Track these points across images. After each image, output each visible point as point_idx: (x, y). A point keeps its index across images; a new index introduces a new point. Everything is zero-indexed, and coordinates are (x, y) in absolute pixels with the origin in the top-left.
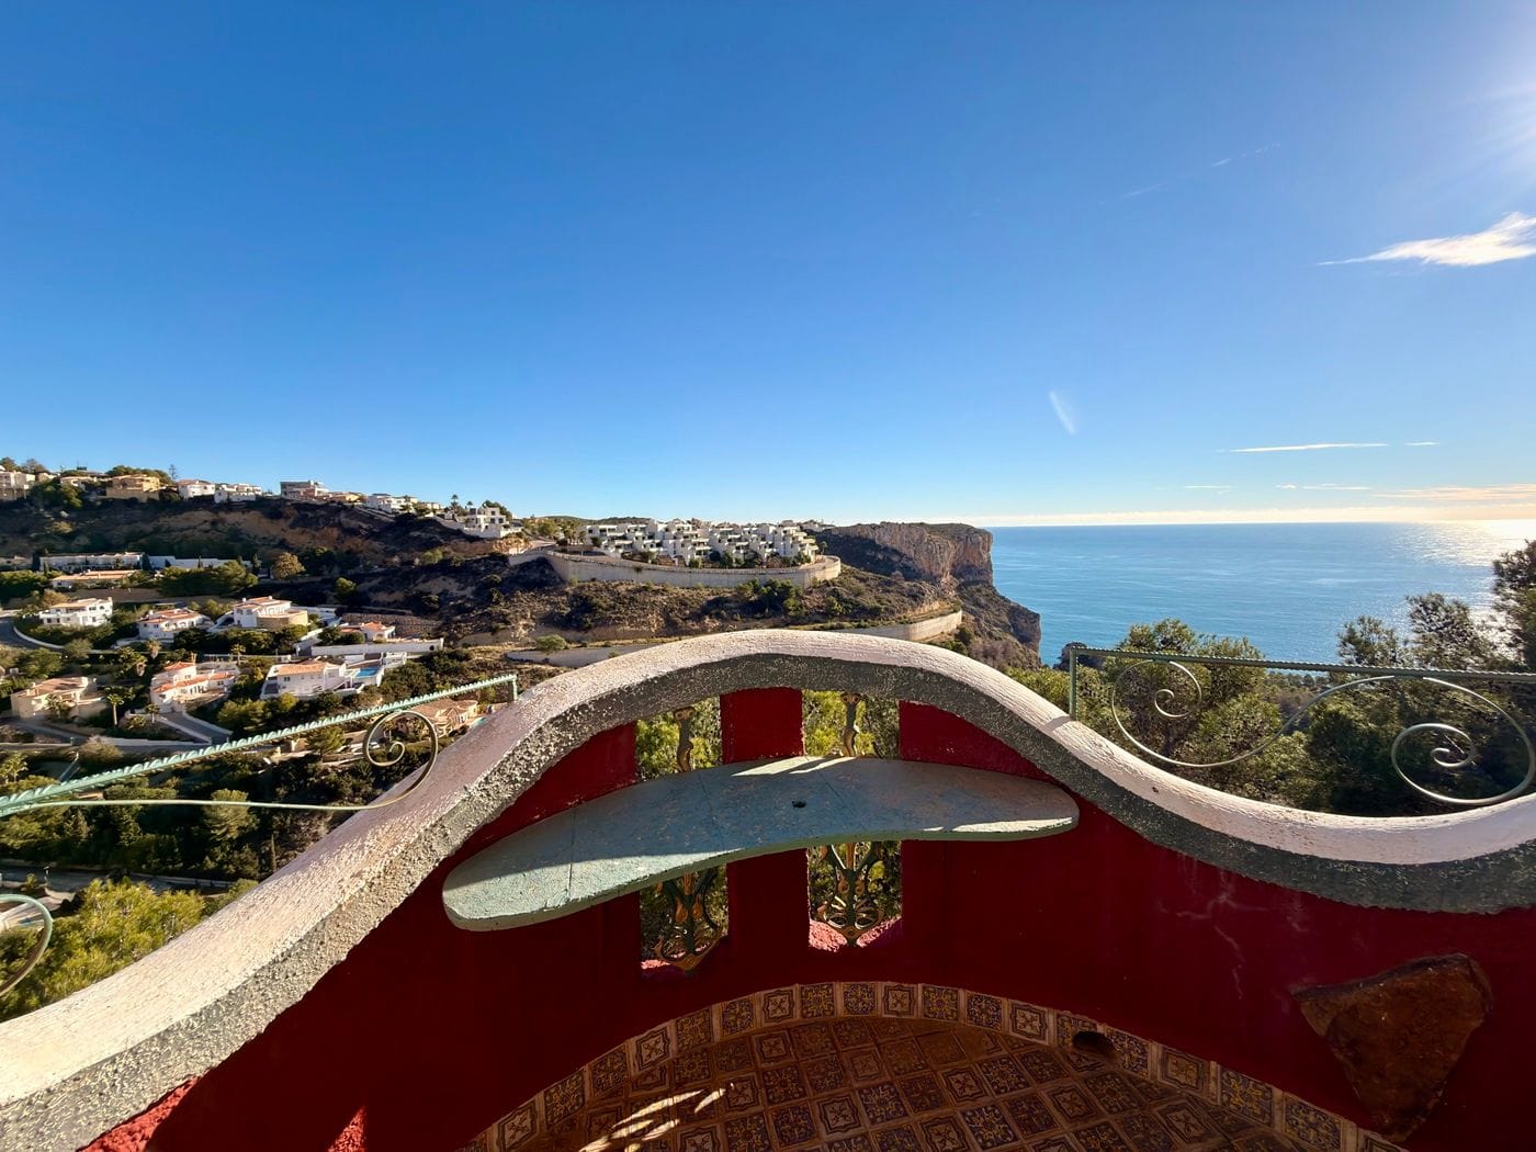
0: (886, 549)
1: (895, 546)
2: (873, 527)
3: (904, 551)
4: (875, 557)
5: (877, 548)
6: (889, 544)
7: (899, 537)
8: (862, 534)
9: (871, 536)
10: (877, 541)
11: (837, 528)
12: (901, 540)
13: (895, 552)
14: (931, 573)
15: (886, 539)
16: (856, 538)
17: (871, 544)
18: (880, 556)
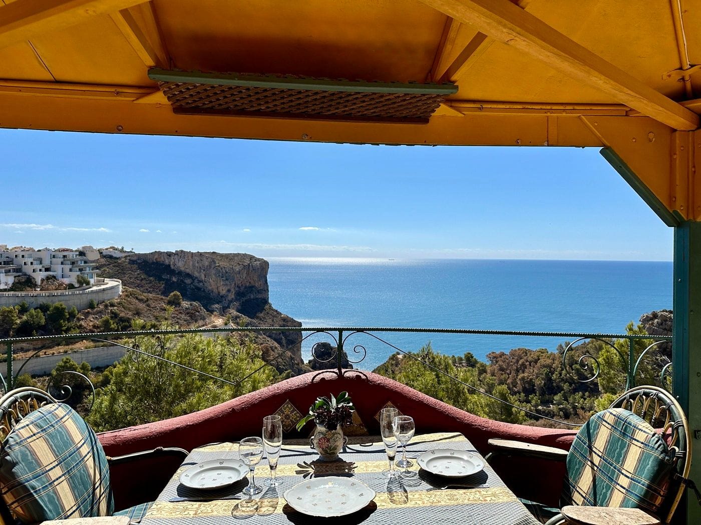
0: (180, 273)
1: (188, 271)
2: (169, 254)
3: (196, 274)
4: (170, 280)
5: (172, 272)
6: (182, 269)
7: (191, 263)
8: (158, 260)
9: (167, 262)
10: (172, 267)
11: (136, 255)
12: (194, 266)
13: (188, 275)
14: (219, 292)
15: (180, 265)
16: (153, 263)
17: (167, 269)
18: (174, 279)
